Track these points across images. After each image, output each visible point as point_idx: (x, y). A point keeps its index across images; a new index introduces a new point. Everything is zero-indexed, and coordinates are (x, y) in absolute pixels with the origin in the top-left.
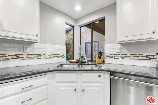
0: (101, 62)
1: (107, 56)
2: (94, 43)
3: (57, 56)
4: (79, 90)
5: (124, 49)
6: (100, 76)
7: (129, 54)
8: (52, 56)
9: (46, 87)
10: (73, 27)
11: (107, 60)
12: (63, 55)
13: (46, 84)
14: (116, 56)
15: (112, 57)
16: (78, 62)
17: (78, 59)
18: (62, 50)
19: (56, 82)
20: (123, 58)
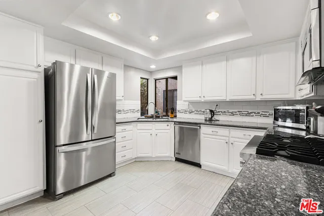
0: (173, 117)
1: (178, 111)
2: (168, 92)
3: (133, 111)
4: (154, 135)
5: (190, 106)
6: (168, 125)
7: (193, 110)
8: (129, 111)
9: (131, 132)
10: (148, 80)
11: (178, 115)
12: (138, 110)
13: (132, 130)
14: (185, 112)
15: (182, 112)
16: (153, 117)
17: (153, 114)
18: (137, 105)
19: (138, 130)
20: (190, 113)
